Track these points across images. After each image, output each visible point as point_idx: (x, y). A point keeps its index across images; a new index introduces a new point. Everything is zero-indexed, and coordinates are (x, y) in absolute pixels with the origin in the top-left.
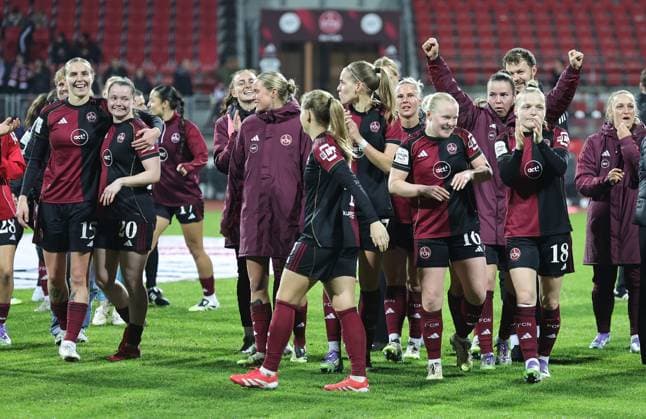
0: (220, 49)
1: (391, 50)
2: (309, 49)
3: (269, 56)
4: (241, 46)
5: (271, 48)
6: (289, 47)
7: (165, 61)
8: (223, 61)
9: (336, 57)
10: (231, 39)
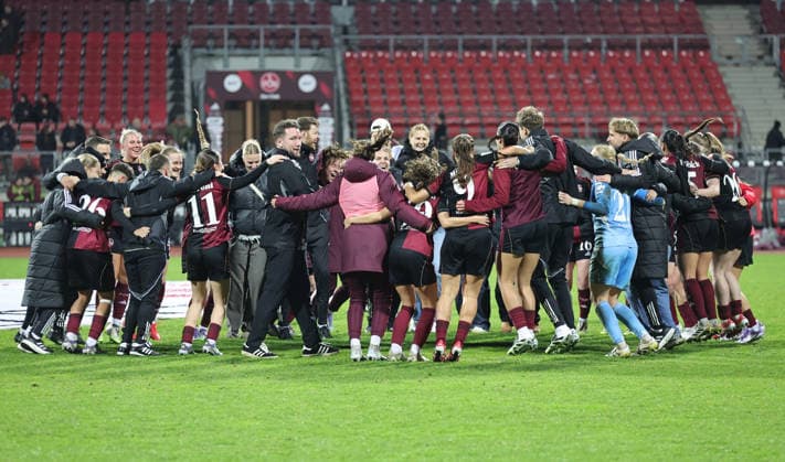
0: (169, 107)
1: (326, 107)
2: (249, 106)
3: (214, 114)
4: (188, 104)
5: (215, 107)
6: (232, 105)
7: (119, 120)
8: (172, 119)
9: (274, 114)
10: (178, 98)
